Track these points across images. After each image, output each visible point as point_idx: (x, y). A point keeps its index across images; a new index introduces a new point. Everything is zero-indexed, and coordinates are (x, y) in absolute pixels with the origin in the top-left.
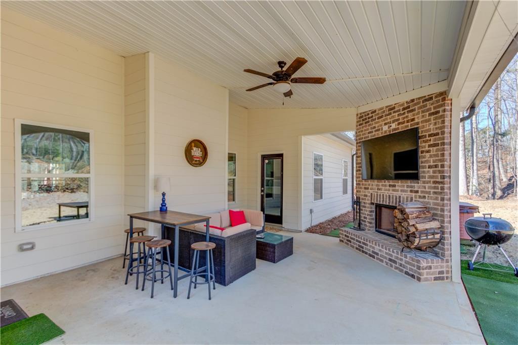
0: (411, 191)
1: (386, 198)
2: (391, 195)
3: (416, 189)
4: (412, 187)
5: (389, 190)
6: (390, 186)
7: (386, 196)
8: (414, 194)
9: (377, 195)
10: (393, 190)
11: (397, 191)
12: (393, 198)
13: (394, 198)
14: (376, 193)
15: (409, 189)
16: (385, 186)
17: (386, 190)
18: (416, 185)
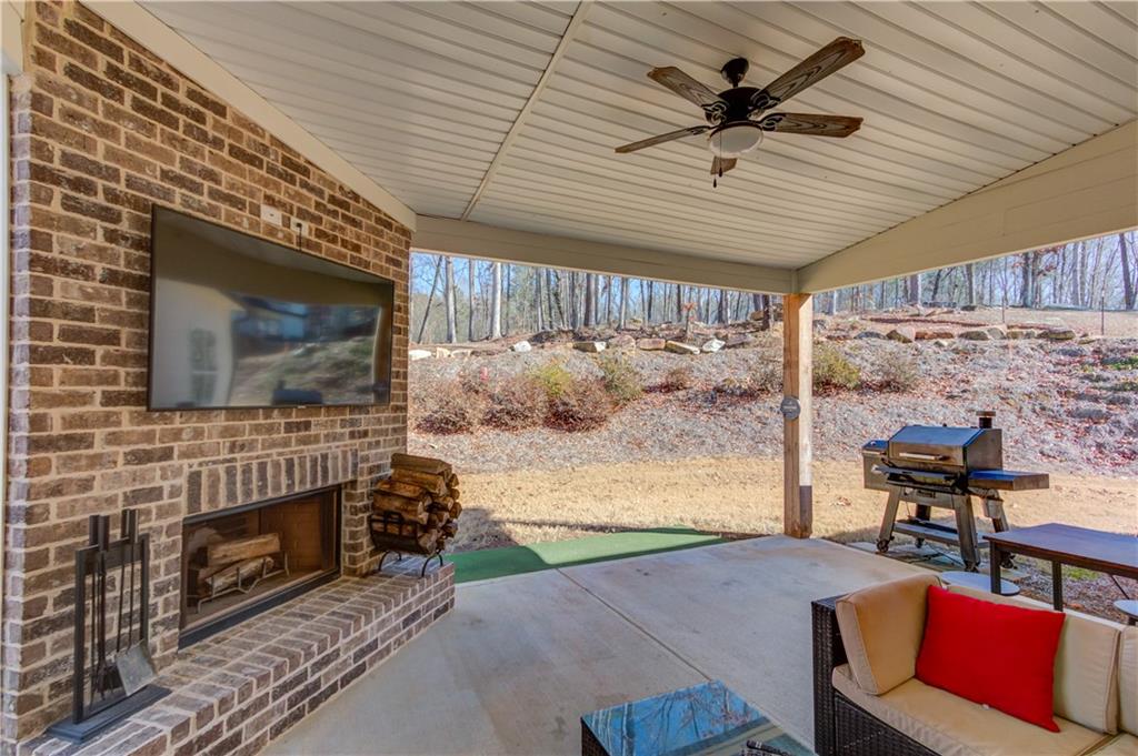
0: (352, 435)
1: (276, 476)
2: (295, 457)
3: (362, 428)
4: (353, 423)
5: (286, 443)
6: (289, 427)
7: (277, 465)
8: (357, 441)
9: (230, 472)
10: (304, 441)
11: (316, 439)
12: (302, 466)
13: (308, 465)
14: (221, 469)
15: (347, 430)
16: (270, 429)
17: (273, 445)
18: (362, 416)
